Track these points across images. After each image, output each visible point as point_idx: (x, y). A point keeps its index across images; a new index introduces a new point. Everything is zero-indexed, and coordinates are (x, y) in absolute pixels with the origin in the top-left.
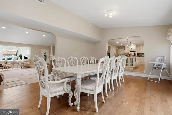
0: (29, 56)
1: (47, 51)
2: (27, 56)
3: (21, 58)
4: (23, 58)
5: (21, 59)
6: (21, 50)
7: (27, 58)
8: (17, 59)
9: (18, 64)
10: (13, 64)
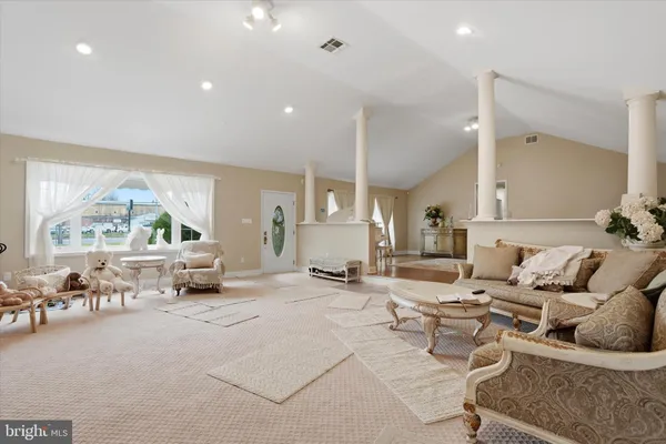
0: (205, 225)
1: (287, 201)
2: (195, 222)
3: (167, 237)
4: (176, 233)
5: (170, 243)
6: (170, 194)
7: (197, 236)
8: (151, 241)
9: (160, 268)
10: (137, 269)
